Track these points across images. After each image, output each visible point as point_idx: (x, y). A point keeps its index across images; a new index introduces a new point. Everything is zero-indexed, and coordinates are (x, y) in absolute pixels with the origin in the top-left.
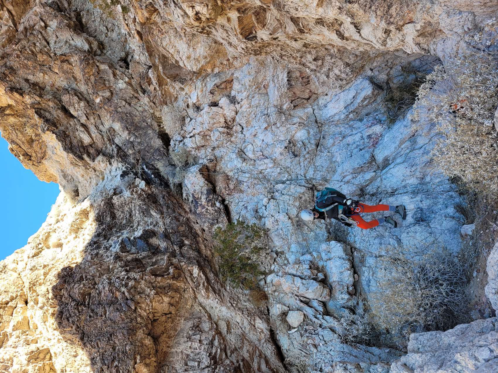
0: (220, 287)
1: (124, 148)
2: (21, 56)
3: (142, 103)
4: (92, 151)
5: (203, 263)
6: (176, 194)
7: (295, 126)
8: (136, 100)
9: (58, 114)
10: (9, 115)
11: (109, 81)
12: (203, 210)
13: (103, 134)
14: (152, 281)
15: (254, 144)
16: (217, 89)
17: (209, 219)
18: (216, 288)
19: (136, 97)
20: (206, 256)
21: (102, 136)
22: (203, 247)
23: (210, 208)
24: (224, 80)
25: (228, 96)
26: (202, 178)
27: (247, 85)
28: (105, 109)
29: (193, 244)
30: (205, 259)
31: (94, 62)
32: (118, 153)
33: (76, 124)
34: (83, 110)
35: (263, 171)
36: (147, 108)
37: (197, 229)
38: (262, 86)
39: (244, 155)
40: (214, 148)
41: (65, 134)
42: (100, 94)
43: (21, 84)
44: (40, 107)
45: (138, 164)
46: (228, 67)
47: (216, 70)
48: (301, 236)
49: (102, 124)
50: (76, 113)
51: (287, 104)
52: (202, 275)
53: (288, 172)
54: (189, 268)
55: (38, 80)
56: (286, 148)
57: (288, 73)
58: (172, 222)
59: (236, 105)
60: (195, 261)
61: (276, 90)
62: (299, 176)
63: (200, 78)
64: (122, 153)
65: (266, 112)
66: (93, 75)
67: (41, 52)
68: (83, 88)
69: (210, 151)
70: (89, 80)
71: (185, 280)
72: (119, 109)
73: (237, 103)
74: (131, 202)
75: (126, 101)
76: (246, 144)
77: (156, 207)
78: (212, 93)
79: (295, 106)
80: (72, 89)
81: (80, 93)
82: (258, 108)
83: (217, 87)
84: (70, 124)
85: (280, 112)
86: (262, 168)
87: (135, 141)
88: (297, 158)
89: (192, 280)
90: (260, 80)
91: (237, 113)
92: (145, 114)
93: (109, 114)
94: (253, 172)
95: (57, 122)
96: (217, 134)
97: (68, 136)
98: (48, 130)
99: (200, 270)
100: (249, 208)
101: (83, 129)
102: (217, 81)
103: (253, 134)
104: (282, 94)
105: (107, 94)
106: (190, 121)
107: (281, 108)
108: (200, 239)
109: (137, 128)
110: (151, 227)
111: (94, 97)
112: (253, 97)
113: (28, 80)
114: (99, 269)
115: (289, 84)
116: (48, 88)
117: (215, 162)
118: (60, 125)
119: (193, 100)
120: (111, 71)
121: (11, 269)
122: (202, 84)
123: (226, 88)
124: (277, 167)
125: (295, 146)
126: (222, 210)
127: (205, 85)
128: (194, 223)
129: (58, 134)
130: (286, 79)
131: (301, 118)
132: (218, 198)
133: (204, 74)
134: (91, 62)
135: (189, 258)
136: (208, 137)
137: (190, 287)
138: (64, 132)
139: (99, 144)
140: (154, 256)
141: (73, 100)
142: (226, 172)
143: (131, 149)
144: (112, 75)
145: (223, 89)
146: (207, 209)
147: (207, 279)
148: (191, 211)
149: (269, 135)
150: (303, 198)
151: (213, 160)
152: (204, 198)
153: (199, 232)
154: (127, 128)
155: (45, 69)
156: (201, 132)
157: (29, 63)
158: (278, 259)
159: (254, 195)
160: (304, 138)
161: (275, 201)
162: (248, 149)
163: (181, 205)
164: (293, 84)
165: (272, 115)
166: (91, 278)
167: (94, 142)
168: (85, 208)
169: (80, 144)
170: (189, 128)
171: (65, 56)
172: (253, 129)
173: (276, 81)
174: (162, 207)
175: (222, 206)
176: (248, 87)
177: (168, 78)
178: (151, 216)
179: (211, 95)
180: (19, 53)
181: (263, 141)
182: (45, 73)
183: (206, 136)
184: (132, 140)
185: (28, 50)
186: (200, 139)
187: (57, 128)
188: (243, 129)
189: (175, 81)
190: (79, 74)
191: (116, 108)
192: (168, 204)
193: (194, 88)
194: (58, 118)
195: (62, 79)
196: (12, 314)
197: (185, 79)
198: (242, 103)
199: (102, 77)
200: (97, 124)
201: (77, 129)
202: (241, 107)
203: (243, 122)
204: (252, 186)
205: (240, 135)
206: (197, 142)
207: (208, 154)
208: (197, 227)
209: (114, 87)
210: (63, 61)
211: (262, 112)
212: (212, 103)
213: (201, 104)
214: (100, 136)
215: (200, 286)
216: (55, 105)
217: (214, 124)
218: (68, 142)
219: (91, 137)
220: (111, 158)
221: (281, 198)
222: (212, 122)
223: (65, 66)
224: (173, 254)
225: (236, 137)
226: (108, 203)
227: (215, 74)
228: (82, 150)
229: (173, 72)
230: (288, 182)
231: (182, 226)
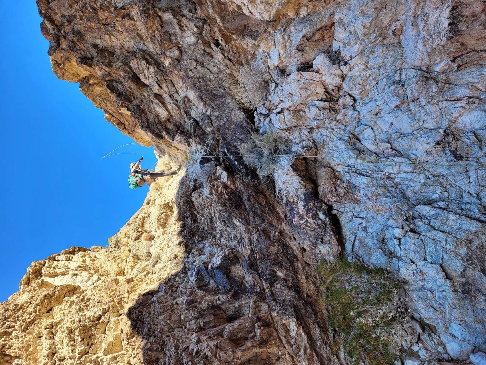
0: (329, 354)
1: (201, 123)
2: (84, 17)
3: (216, 61)
4: (170, 126)
5: (303, 311)
6: (266, 189)
7: (459, 104)
8: (209, 58)
9: (129, 85)
10: (93, 85)
11: (175, 35)
12: (302, 222)
13: (179, 104)
14: (229, 360)
15: (375, 128)
16: (307, 43)
17: (311, 236)
18: (325, 355)
19: (209, 54)
20: (308, 296)
21: (179, 107)
22: (302, 278)
23: (310, 220)
24: (318, 26)
25: (328, 52)
26: (297, 177)
27: (359, 34)
28: (176, 74)
29: (289, 275)
30: (306, 302)
31: (155, 12)
32: (195, 132)
33: (149, 96)
34: (154, 77)
35: (393, 176)
36: (222, 67)
37: (295, 248)
38: (390, 32)
39: (358, 145)
40: (312, 129)
41: (140, 109)
42: (168, 54)
43: (91, 52)
44: (112, 78)
45: (218, 146)
46: (324, 4)
47: (303, 12)
48: (471, 313)
49: (177, 92)
50: (147, 81)
51: (442, 64)
52: (303, 334)
53: (441, 184)
54: (284, 322)
55: (106, 44)
56: (438, 143)
57: (454, 8)
58: (260, 240)
59: (342, 67)
60: (291, 310)
61: (420, 42)
62: (465, 195)
63: (279, 27)
64: (200, 132)
65: (397, 78)
66: (157, 29)
67: (101, 8)
68: (151, 47)
69: (306, 133)
70: (154, 36)
71: (278, 342)
72: (190, 73)
73: (342, 63)
74: (211, 205)
75: (196, 60)
76: (362, 128)
77: (240, 214)
78: (300, 49)
79: (459, 66)
80: (141, 50)
81: (149, 55)
82: (382, 70)
83: (308, 39)
84: (144, 96)
85: (427, 78)
86: (391, 171)
87: (213, 115)
88: (462, 163)
89: (288, 342)
90: (386, 22)
91: (343, 78)
92: (221, 76)
93: (181, 80)
94: (375, 175)
95: (131, 96)
96: (314, 111)
97: (143, 111)
98: (122, 106)
99: (300, 325)
100: (370, 230)
101: (156, 101)
102: (307, 30)
103: (374, 112)
104: (434, 50)
105: (176, 53)
106: (276, 87)
107: (429, 70)
108: (300, 265)
109: (214, 97)
110: (235, 243)
111: (162, 59)
112: (373, 52)
113: (97, 45)
114: (168, 321)
115: (452, 30)
116: (118, 52)
117: (315, 150)
118: (134, 98)
119: (274, 61)
120: (176, 21)
121: (124, 243)
122: (283, 37)
123: (323, 39)
124: (420, 173)
125: (457, 140)
126: (328, 226)
127: (289, 38)
128: (290, 238)
129: (133, 110)
130: (446, 23)
131: (473, 87)
132: (321, 207)
133: (284, 20)
134: (151, 12)
135: (283, 304)
136: (301, 113)
137: (286, 352)
138: (138, 106)
139: (177, 118)
140: (236, 300)
141: (141, 65)
142: (332, 165)
143: (208, 125)
144: (177, 27)
145: (318, 40)
146: (306, 221)
147: (311, 339)
148: (286, 216)
149: (404, 117)
150: (476, 243)
151: (311, 148)
152: (301, 204)
153: (298, 253)
154: (202, 99)
155: (110, 29)
156: (291, 107)
157: (93, 24)
158: (425, 337)
159: (377, 212)
160: (477, 126)
161: (417, 236)
162: (366, 136)
163: (273, 207)
164: (464, 28)
165: (409, 85)
166: (159, 334)
167: (171, 116)
168: (167, 201)
169: (156, 120)
170: (275, 99)
171: (124, 9)
172: (373, 105)
173: (421, 26)
174: (248, 214)
175: (327, 220)
176: (361, 37)
177: (233, 34)
178: (234, 226)
179: (300, 53)
180: (82, 14)
181: (392, 124)
182: (110, 34)
183: (299, 111)
184: (209, 113)
185: (89, 8)
186: (290, 117)
187: (131, 102)
188: (355, 100)
189: (243, 36)
190: (143, 31)
191: (186, 72)
192: (256, 208)
193: (273, 43)
194: (130, 90)
195: (128, 39)
196: (105, 330)
197: (258, 31)
198: (352, 63)
199: (167, 32)
200: (172, 93)
201: (152, 101)
202: (350, 70)
203: (355, 92)
204: (375, 197)
205: (350, 112)
206: (287, 122)
207: (304, 138)
208: (294, 245)
209: (181, 42)
210: (123, 17)
211: (388, 77)
212: (302, 64)
213: (286, 66)
214: (177, 108)
215: (300, 351)
216: (126, 74)
217: (308, 96)
218: (144, 119)
219: (167, 110)
220: (189, 138)
221: (429, 235)
222: (304, 94)
223: (126, 23)
224: (261, 296)
225: (345, 115)
226: (187, 202)
227: (303, 19)
228: (160, 127)
229: (238, 23)
230: (442, 204)
231: (274, 246)
